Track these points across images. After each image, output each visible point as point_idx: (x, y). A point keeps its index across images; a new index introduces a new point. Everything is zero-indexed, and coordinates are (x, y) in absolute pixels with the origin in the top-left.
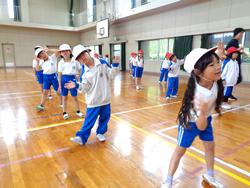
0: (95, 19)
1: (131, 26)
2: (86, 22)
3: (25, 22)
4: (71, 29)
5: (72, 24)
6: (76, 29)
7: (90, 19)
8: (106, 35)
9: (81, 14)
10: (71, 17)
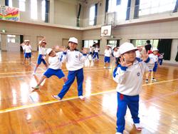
0: (95, 24)
2: (88, 25)
4: (78, 28)
7: (92, 23)
8: (109, 34)
10: (78, 21)
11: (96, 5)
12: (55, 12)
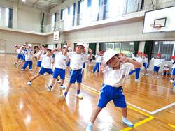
2: (50, 31)
3: (15, 29)
4: (41, 34)
5: (42, 31)
6: (44, 34)
8: (58, 39)
9: (47, 26)
10: (42, 27)
11: (55, 14)
12: (18, 19)
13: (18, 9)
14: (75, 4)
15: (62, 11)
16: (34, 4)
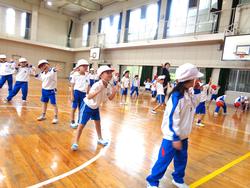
0: (88, 45)
1: (116, 54)
2: (81, 46)
3: (33, 40)
4: (68, 49)
5: (68, 45)
6: (72, 50)
7: (85, 44)
8: (97, 58)
9: (77, 39)
10: (68, 40)
11: (90, 23)
12: (38, 27)
13: (39, 14)
14: (121, 14)
15: (100, 20)
16: (59, 8)
